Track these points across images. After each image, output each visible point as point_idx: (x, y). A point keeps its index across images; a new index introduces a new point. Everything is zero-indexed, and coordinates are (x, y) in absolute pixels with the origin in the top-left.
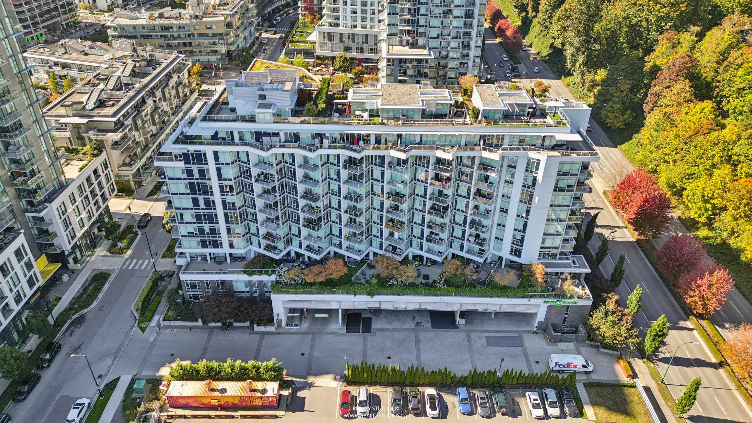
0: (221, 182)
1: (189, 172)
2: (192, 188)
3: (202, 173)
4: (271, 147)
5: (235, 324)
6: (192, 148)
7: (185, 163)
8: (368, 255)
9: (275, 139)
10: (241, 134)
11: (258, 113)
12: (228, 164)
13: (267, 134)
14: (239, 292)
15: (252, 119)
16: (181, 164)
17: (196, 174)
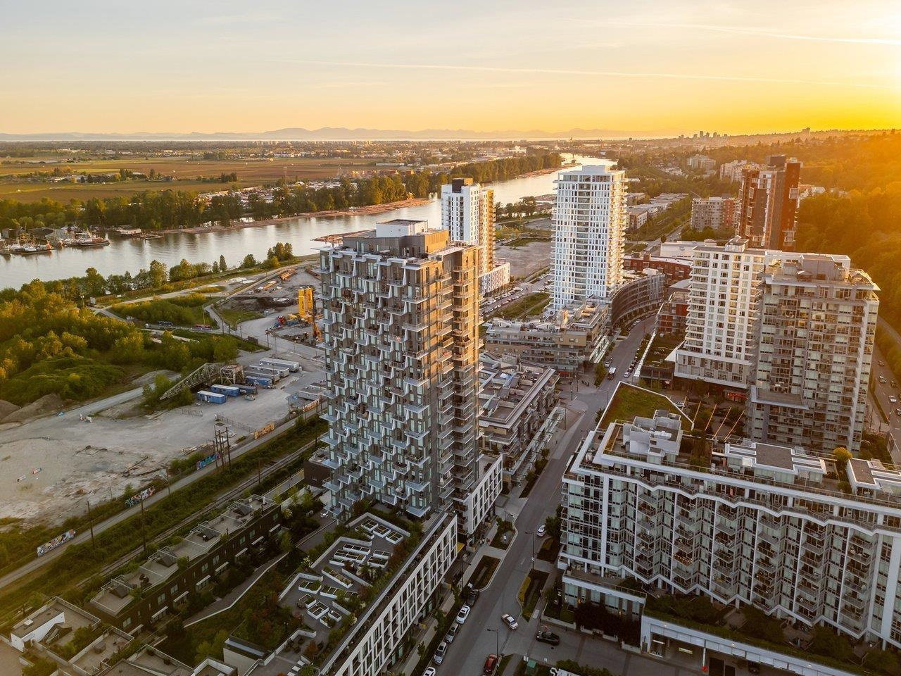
0: (610, 504)
1: (587, 492)
2: (586, 504)
3: (597, 494)
4: (657, 484)
5: (605, 637)
6: (593, 473)
7: (585, 484)
8: (734, 602)
9: (660, 478)
10: (633, 468)
11: (650, 456)
12: (619, 491)
13: (654, 472)
14: (610, 606)
15: (644, 459)
16: (582, 484)
17: (592, 494)
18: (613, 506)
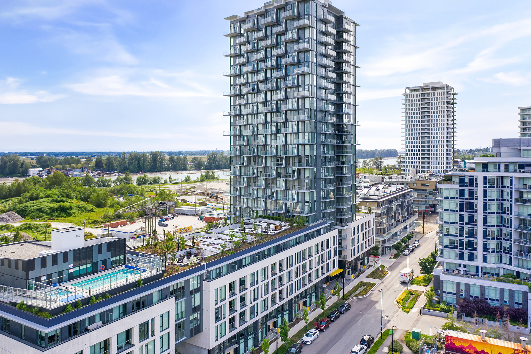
0: (485, 201)
1: (462, 193)
2: (461, 206)
3: (471, 193)
7: (460, 186)
11: (523, 150)
12: (494, 187)
14: (490, 299)
16: (457, 187)
17: (467, 194)
18: (489, 203)
